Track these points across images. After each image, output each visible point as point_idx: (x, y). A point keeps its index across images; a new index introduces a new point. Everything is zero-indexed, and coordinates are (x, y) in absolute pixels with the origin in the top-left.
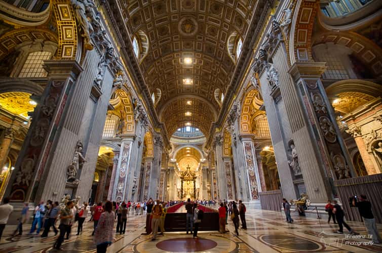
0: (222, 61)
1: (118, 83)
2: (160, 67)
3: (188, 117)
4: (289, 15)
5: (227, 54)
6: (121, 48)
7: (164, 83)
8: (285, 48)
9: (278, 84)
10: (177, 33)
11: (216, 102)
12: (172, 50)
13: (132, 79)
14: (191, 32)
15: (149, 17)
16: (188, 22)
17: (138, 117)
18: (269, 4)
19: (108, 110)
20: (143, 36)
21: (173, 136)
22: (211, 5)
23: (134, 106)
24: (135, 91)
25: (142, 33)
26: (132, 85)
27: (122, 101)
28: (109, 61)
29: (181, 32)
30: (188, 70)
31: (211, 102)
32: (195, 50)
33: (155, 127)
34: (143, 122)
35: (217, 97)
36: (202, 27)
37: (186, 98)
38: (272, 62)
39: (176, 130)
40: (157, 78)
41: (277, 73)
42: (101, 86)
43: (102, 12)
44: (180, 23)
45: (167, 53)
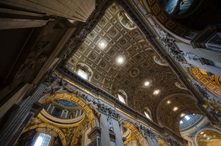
0: (162, 70)
1: (121, 122)
2: (137, 97)
3: (177, 111)
4: (163, 32)
5: (161, 66)
6: (114, 104)
7: (145, 102)
8: (178, 42)
9: (198, 57)
10: (132, 78)
11: (183, 90)
12: (136, 86)
13: (128, 114)
14: (137, 73)
15: (118, 83)
16: (133, 71)
17: (145, 134)
18: (153, 38)
19: (124, 142)
20: (121, 91)
21: (180, 130)
22: (136, 59)
23: (137, 128)
24: (133, 119)
25: (120, 91)
26: (129, 117)
27: (130, 129)
28: (111, 115)
29: (134, 76)
30: (151, 87)
31: (181, 92)
32: (146, 77)
33: (162, 133)
34: (150, 134)
35: (181, 87)
36: (140, 67)
37: (165, 101)
38: (182, 51)
39: (179, 124)
40: (140, 103)
41: (190, 53)
42: (114, 130)
43: (99, 98)
44: (130, 74)
45: (135, 89)
